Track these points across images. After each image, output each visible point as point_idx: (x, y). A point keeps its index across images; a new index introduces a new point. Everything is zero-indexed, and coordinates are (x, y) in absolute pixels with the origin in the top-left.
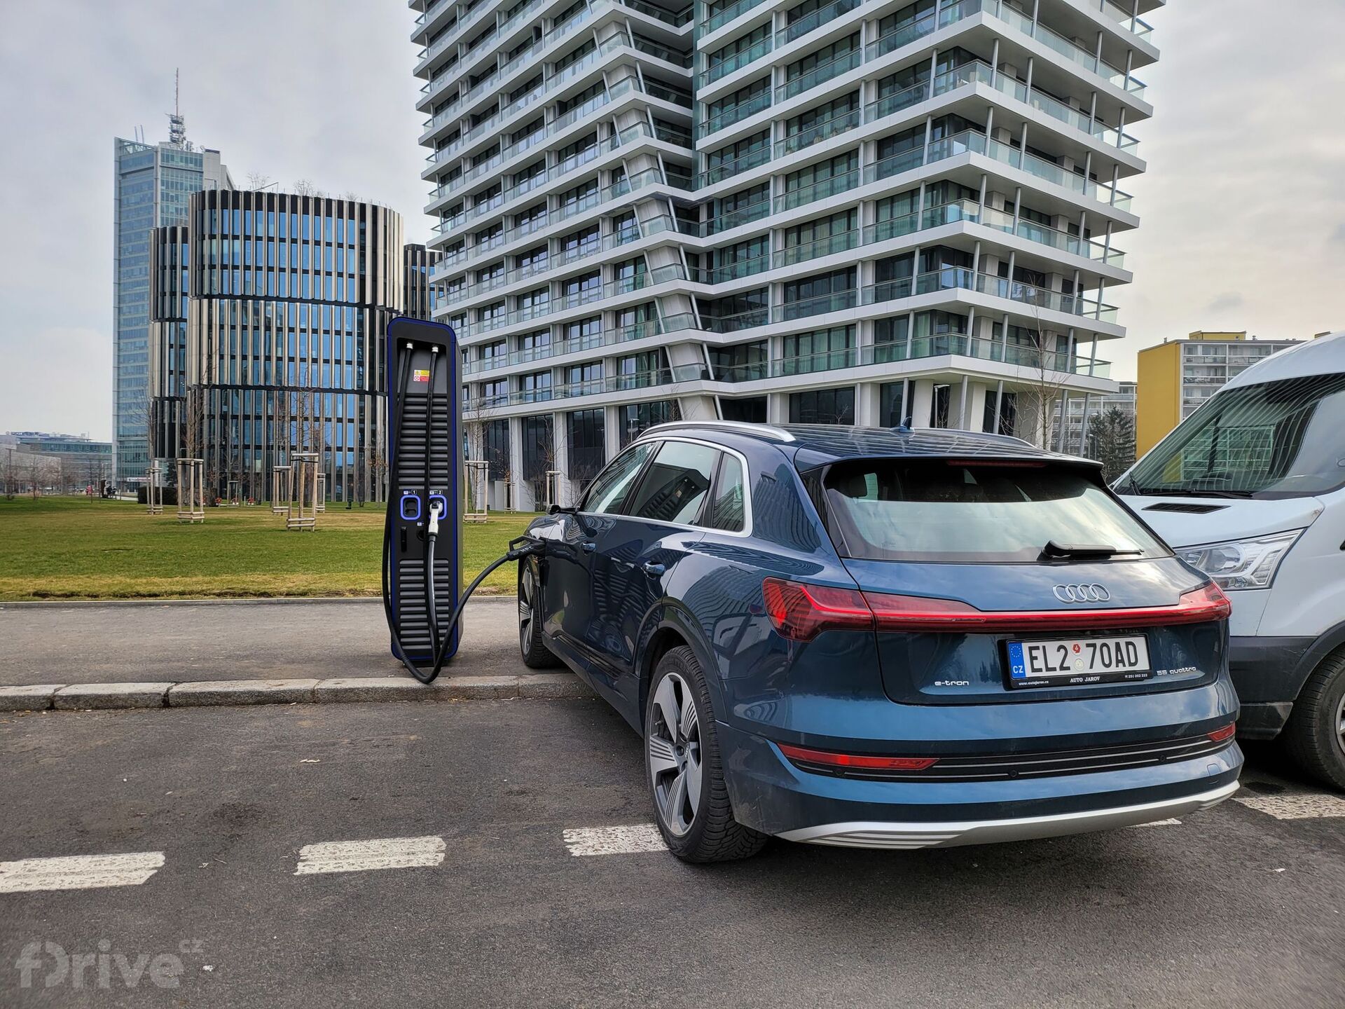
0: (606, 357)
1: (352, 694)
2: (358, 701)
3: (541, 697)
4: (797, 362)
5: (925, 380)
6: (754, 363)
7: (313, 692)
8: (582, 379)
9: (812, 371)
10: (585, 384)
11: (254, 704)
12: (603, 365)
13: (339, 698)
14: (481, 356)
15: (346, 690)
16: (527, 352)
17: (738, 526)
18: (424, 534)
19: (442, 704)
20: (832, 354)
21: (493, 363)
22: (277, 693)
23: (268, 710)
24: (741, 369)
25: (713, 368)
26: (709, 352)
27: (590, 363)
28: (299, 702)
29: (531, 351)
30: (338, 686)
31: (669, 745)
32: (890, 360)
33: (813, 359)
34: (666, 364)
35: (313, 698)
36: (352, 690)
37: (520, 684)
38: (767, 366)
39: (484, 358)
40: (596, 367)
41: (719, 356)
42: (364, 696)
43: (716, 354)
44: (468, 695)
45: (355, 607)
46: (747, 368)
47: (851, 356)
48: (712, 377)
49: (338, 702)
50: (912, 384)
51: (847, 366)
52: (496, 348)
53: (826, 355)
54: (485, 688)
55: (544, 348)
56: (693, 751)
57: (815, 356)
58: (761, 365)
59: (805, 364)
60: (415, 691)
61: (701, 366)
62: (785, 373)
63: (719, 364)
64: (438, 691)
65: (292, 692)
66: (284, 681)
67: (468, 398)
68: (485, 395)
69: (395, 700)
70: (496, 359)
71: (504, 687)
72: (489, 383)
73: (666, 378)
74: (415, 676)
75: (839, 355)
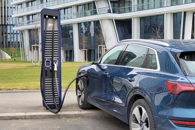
0: (73, 6)
1: (35, 117)
2: (37, 119)
3: (88, 117)
4: (143, 6)
5: (190, 11)
6: (127, 6)
7: (25, 116)
8: (65, 14)
9: (148, 9)
10: (66, 15)
11: (9, 119)
12: (72, 8)
13: (32, 118)
14: (28, 6)
15: (34, 116)
16: (44, 4)
17: (156, 68)
18: (52, 71)
19: (61, 119)
20: (155, 3)
21: (32, 8)
22: (15, 116)
23: (13, 121)
24: (123, 9)
25: (112, 9)
26: (111, 3)
27: (67, 8)
28: (21, 119)
29: (46, 4)
30: (32, 114)
31: (137, 124)
32: (177, 4)
33: (148, 4)
34: (95, 7)
35: (25, 118)
36: (35, 115)
37: (82, 113)
38: (132, 7)
39: (29, 6)
40: (69, 9)
41: (114, 4)
42: (39, 117)
43: (113, 3)
44: (67, 116)
45: (19, 93)
46: (124, 8)
47: (162, 4)
48: (112, 12)
49: (32, 119)
50: (185, 13)
51: (161, 7)
52: (33, 3)
53: (153, 3)
54: (72, 115)
55: (50, 3)
56: (145, 125)
57: (149, 4)
58: (129, 7)
59: (146, 7)
60: (53, 115)
61: (108, 8)
62: (139, 9)
63: (114, 7)
64: (59, 115)
65: (19, 116)
66: (16, 114)
67: (23, 21)
68: (29, 20)
69: (47, 118)
70: (33, 7)
71: (77, 114)
72: (31, 15)
73: (95, 13)
74: (51, 112)
75: (158, 3)
